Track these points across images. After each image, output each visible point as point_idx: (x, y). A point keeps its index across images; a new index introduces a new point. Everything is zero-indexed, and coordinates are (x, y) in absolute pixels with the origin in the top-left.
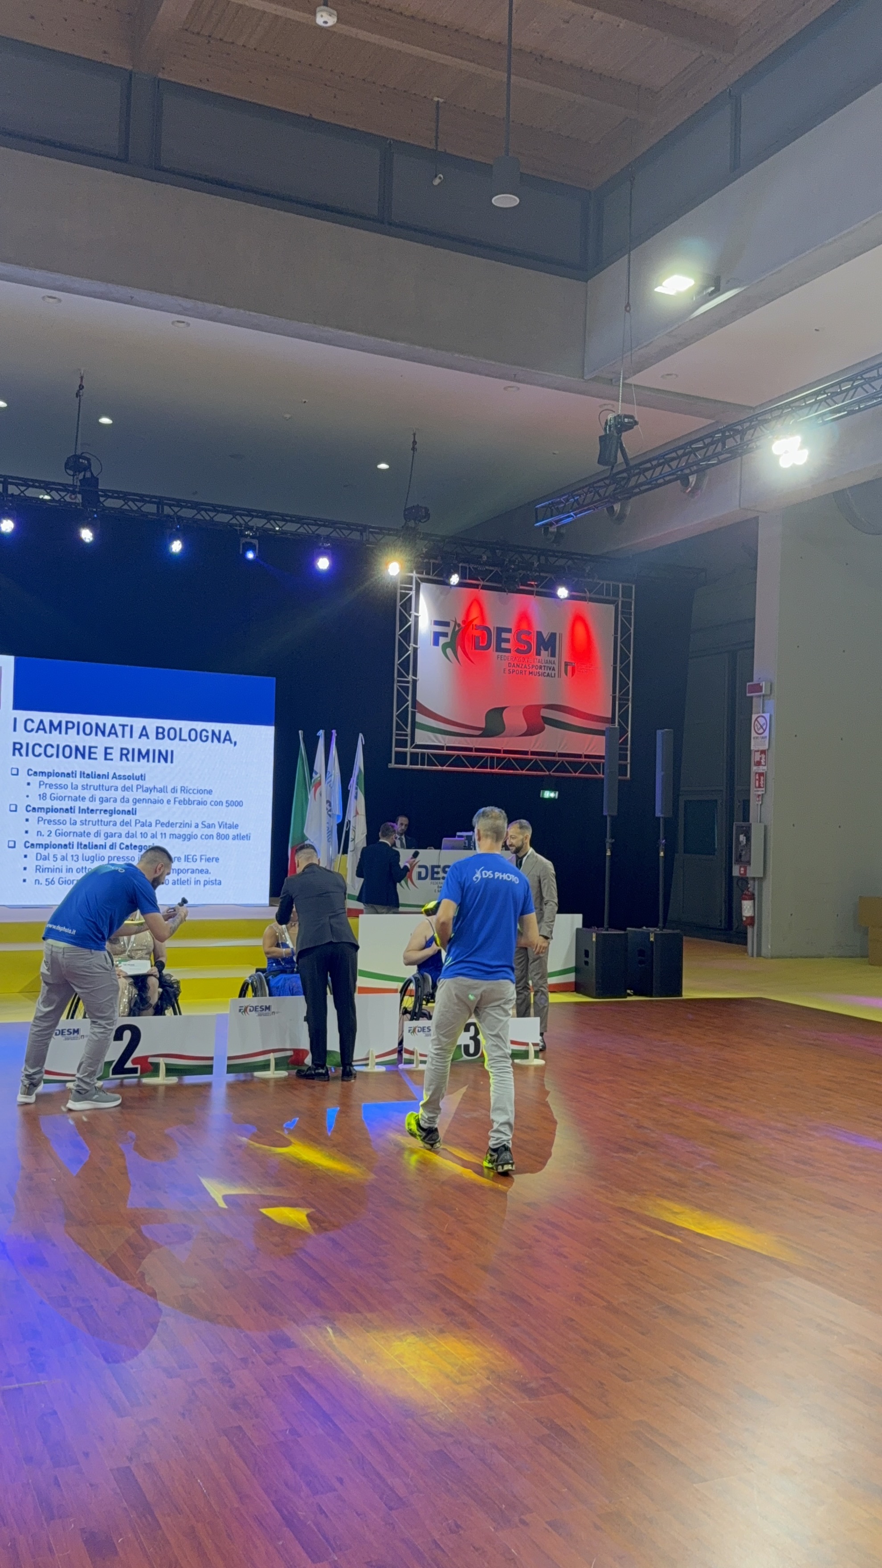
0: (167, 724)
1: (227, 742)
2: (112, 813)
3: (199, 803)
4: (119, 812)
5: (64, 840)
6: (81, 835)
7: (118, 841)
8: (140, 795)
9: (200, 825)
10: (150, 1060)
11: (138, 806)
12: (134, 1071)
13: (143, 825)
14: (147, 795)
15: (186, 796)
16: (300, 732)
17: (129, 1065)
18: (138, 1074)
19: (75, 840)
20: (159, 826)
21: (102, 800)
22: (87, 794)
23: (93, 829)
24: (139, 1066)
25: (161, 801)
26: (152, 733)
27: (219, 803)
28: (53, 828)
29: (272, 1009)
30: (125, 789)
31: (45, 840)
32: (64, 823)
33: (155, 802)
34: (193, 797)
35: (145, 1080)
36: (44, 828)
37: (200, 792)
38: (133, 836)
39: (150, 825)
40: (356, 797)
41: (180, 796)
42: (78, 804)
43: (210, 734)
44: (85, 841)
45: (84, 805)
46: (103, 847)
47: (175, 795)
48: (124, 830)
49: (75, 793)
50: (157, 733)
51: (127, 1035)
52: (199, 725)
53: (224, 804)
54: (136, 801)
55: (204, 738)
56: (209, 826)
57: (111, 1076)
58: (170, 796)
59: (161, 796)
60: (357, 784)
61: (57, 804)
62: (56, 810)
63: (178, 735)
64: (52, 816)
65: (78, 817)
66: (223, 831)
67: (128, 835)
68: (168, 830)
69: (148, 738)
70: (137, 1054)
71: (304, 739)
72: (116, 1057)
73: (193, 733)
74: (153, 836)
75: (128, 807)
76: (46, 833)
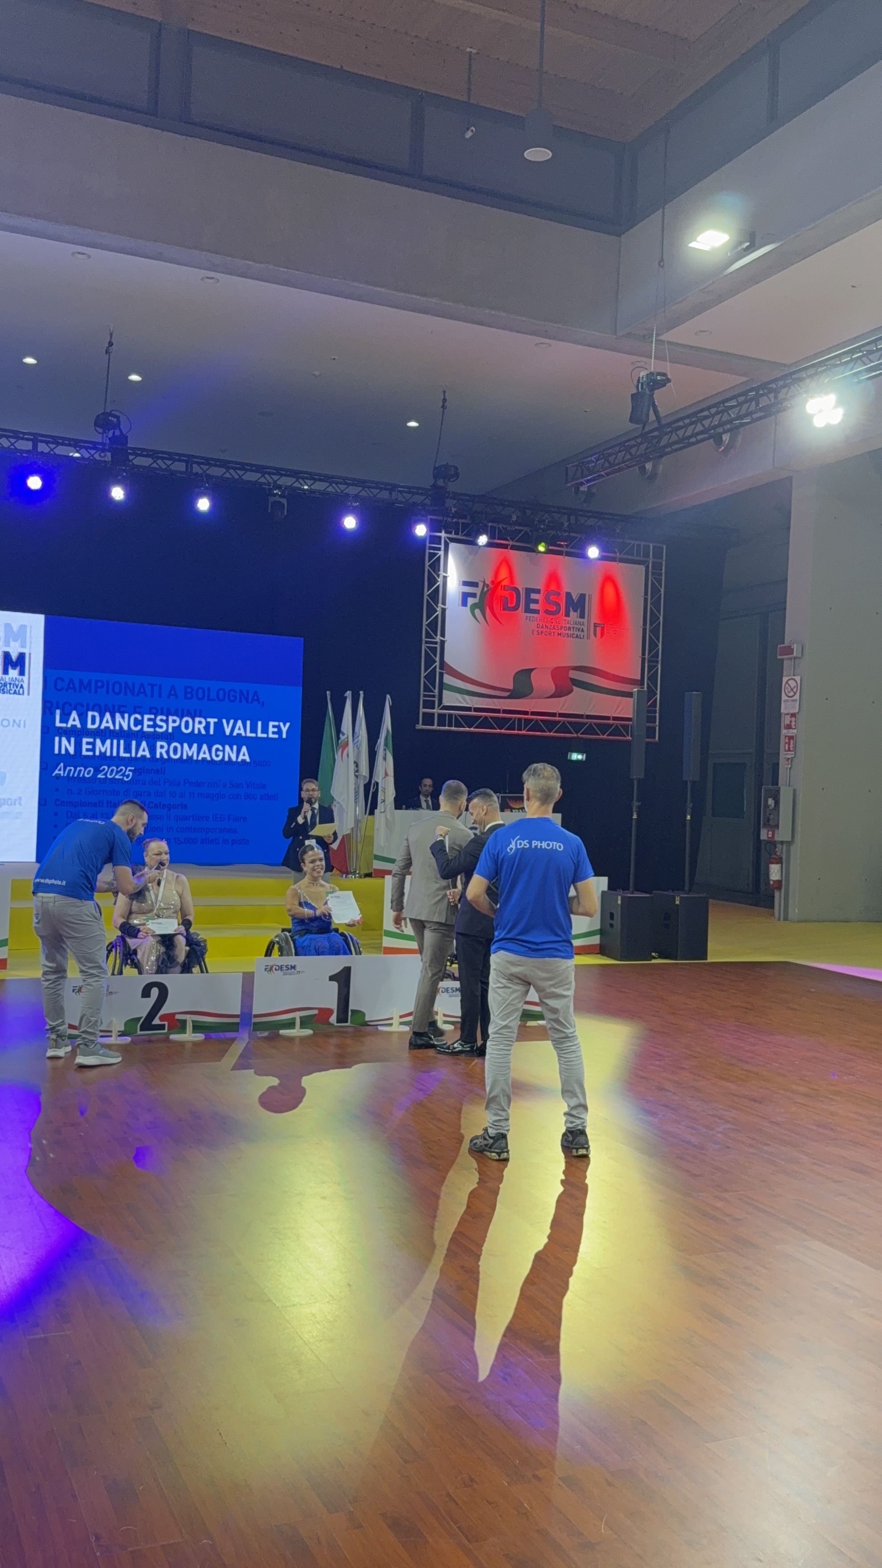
0: (195, 683)
1: (255, 703)
2: (140, 772)
4: (148, 771)
5: (95, 799)
6: (110, 793)
9: (228, 785)
10: (178, 1017)
12: (162, 1027)
13: (172, 784)
16: (328, 692)
17: (156, 1021)
18: (166, 1031)
19: (105, 798)
20: (187, 785)
23: (121, 788)
24: (166, 1023)
26: (180, 692)
28: (83, 786)
29: (298, 969)
31: (76, 799)
35: (173, 1037)
38: (162, 795)
39: (179, 784)
40: (385, 759)
43: (238, 695)
48: (153, 789)
50: (186, 693)
51: (155, 992)
52: (228, 686)
55: (232, 698)
56: (238, 786)
57: (139, 1032)
60: (386, 745)
63: (206, 695)
66: (251, 791)
67: (157, 794)
68: (197, 790)
69: (177, 697)
70: (164, 1011)
71: (331, 699)
72: (144, 1014)
73: (221, 693)
74: (182, 795)
75: (157, 766)
76: (76, 791)
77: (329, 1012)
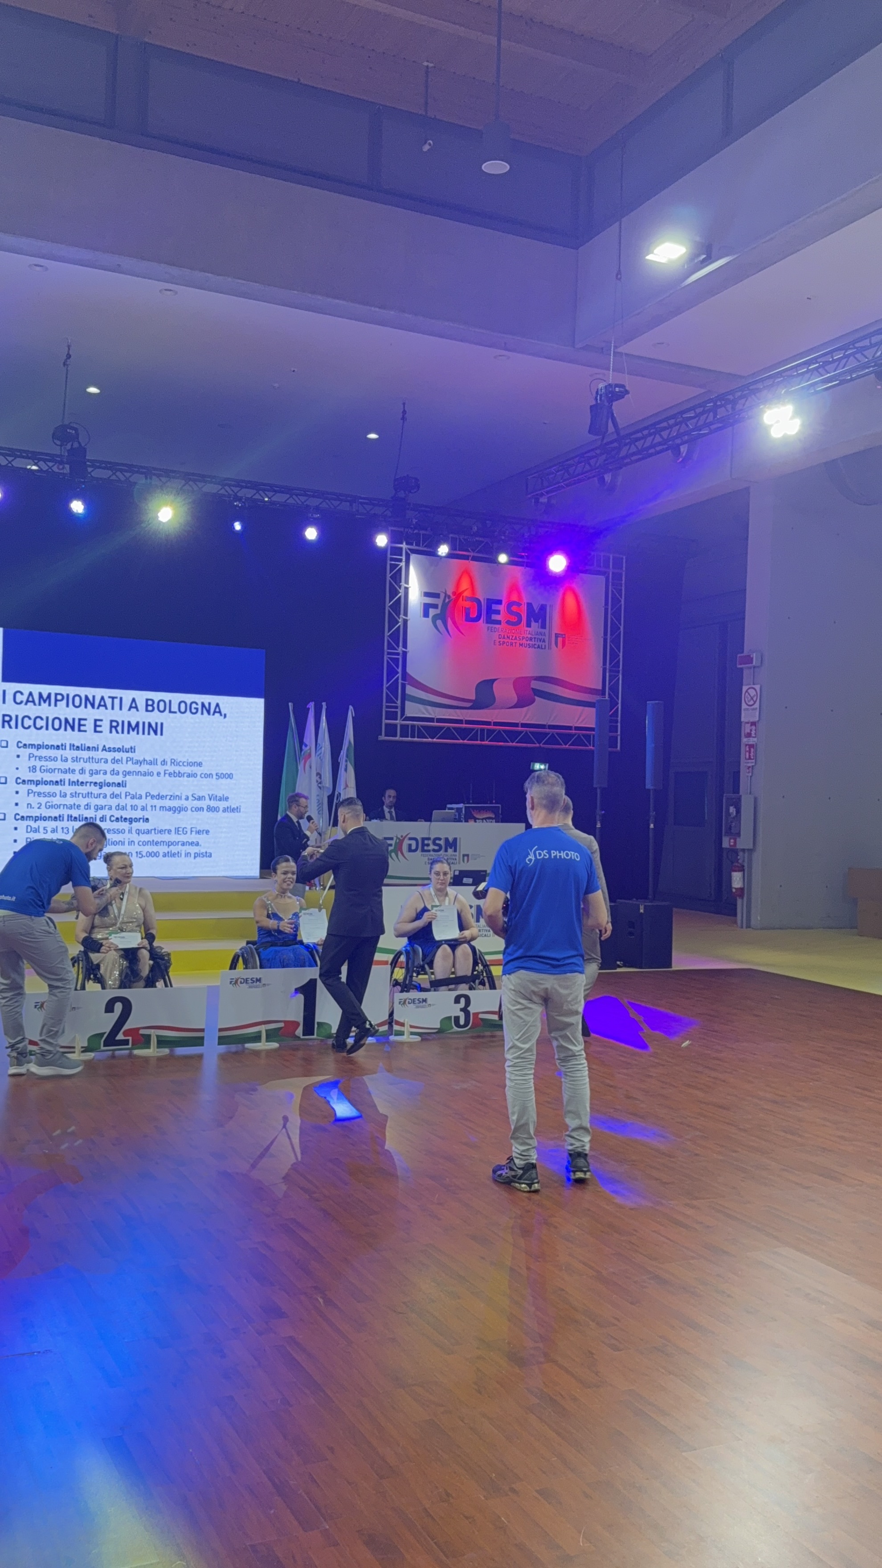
0: (156, 696)
1: (217, 715)
2: (101, 785)
3: (189, 776)
4: (108, 785)
5: (55, 813)
6: (71, 807)
7: (108, 813)
8: (130, 767)
9: (191, 798)
10: (142, 1032)
11: (128, 778)
12: (126, 1042)
13: (133, 797)
14: (137, 768)
15: (177, 769)
16: (290, 704)
17: (120, 1037)
18: (130, 1046)
19: (66, 812)
20: (149, 798)
21: (92, 773)
22: (77, 766)
23: (83, 802)
24: (130, 1038)
25: (150, 774)
26: (141, 704)
27: (210, 776)
28: (43, 800)
29: (263, 982)
30: (115, 761)
31: (36, 813)
32: (54, 795)
33: (145, 774)
34: (183, 770)
35: (136, 1052)
36: (34, 800)
37: (190, 764)
38: (124, 808)
39: (141, 797)
40: (346, 770)
41: (171, 768)
42: (67, 777)
43: (200, 707)
44: (75, 813)
45: (74, 777)
47: (165, 767)
48: (114, 802)
49: (66, 766)
50: (147, 705)
51: (118, 1007)
52: (189, 698)
53: (215, 777)
54: (126, 773)
55: (194, 711)
56: (199, 799)
57: (102, 1048)
58: (159, 768)
59: (152, 768)
60: (347, 756)
61: (48, 777)
62: (46, 783)
63: (167, 707)
64: (42, 788)
65: (68, 789)
66: (213, 803)
67: (118, 807)
68: (158, 803)
69: (138, 710)
70: (128, 1025)
71: (294, 711)
72: (107, 1029)
73: (183, 706)
74: (143, 809)
75: (118, 779)
76: (36, 806)
77: (296, 1024)
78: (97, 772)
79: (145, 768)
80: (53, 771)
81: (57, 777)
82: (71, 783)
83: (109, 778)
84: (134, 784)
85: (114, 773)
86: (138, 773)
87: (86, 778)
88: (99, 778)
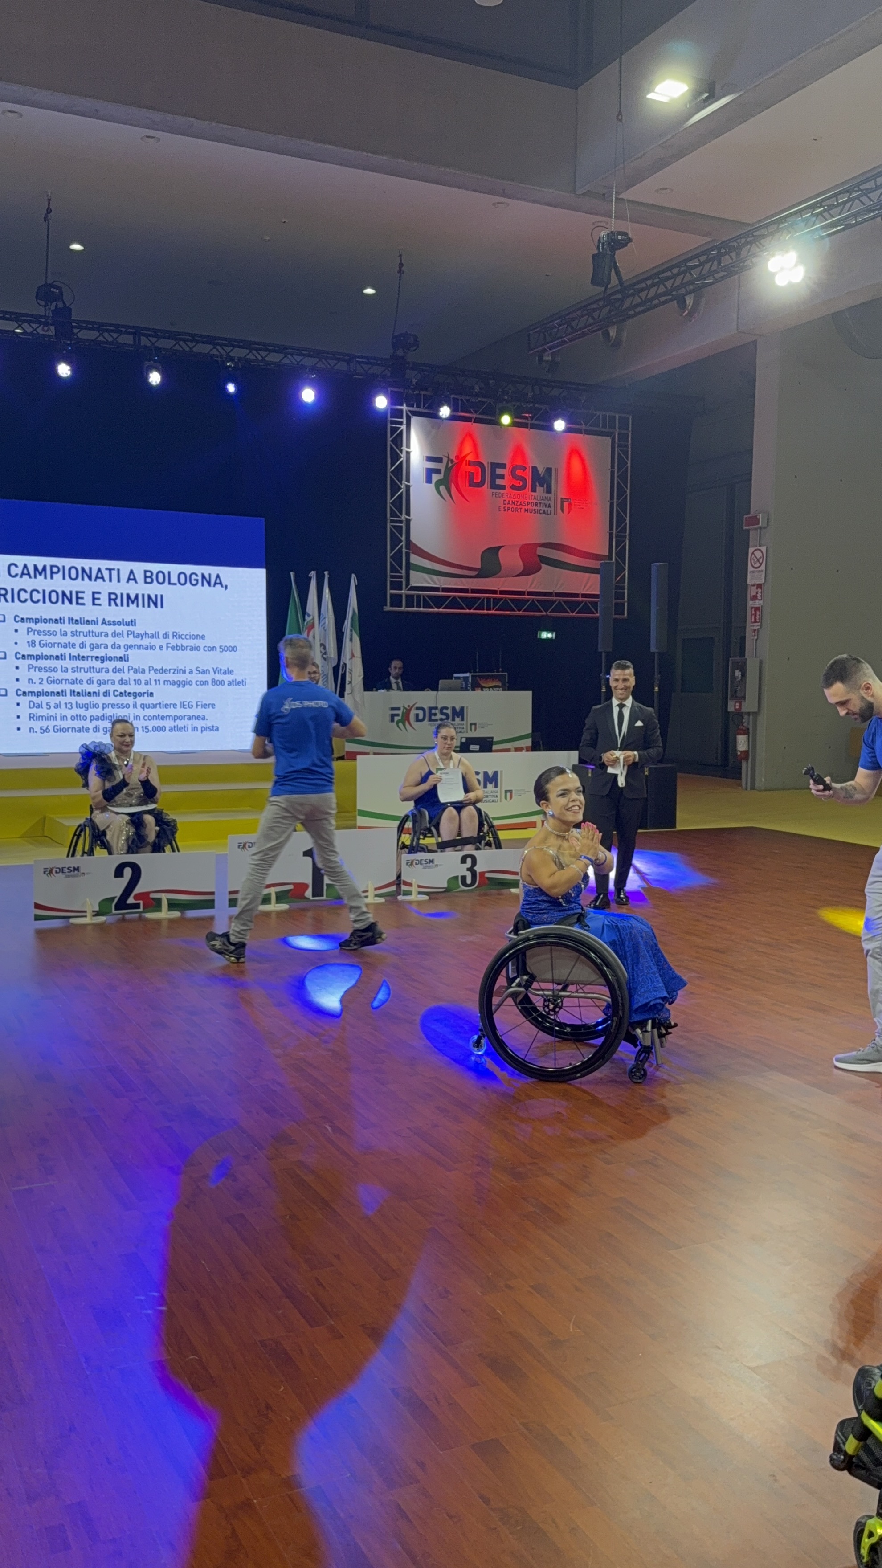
0: (155, 567)
1: (218, 586)
2: (103, 659)
3: (192, 649)
4: (110, 659)
5: (57, 688)
6: (73, 682)
7: (111, 688)
8: (131, 641)
9: (195, 671)
10: (152, 896)
11: (130, 652)
12: (137, 906)
13: (136, 671)
14: (138, 642)
15: (179, 642)
16: (292, 574)
17: (131, 900)
18: (141, 909)
19: (68, 687)
20: (152, 672)
21: (92, 647)
22: (78, 640)
23: (84, 676)
24: (141, 902)
25: (153, 648)
26: (140, 577)
27: (213, 649)
28: (44, 675)
30: (115, 634)
31: (37, 688)
32: (55, 670)
33: (147, 648)
34: (185, 643)
35: (149, 915)
36: (36, 675)
37: (193, 637)
38: (127, 683)
39: (144, 672)
40: (351, 640)
41: (173, 642)
42: (67, 651)
43: (200, 578)
44: (78, 688)
45: (75, 652)
46: (96, 694)
47: (167, 641)
48: (117, 677)
49: (64, 640)
50: (146, 577)
51: (128, 872)
52: (188, 569)
53: (218, 649)
54: (128, 647)
55: (194, 582)
56: (204, 672)
57: (114, 912)
58: (161, 641)
59: (154, 642)
60: (352, 626)
61: (47, 651)
62: (46, 658)
63: (167, 579)
64: (42, 663)
65: (68, 663)
66: (218, 677)
67: (122, 682)
68: (162, 677)
69: (136, 582)
70: (138, 890)
71: (295, 580)
72: (118, 894)
73: (182, 577)
74: (147, 683)
75: (120, 653)
76: (37, 681)
77: (305, 886)
78: (98, 647)
79: (146, 641)
80: (52, 645)
81: (56, 651)
82: (73, 658)
83: (111, 653)
84: (137, 658)
85: (115, 646)
86: (139, 647)
87: (86, 652)
88: (101, 652)
